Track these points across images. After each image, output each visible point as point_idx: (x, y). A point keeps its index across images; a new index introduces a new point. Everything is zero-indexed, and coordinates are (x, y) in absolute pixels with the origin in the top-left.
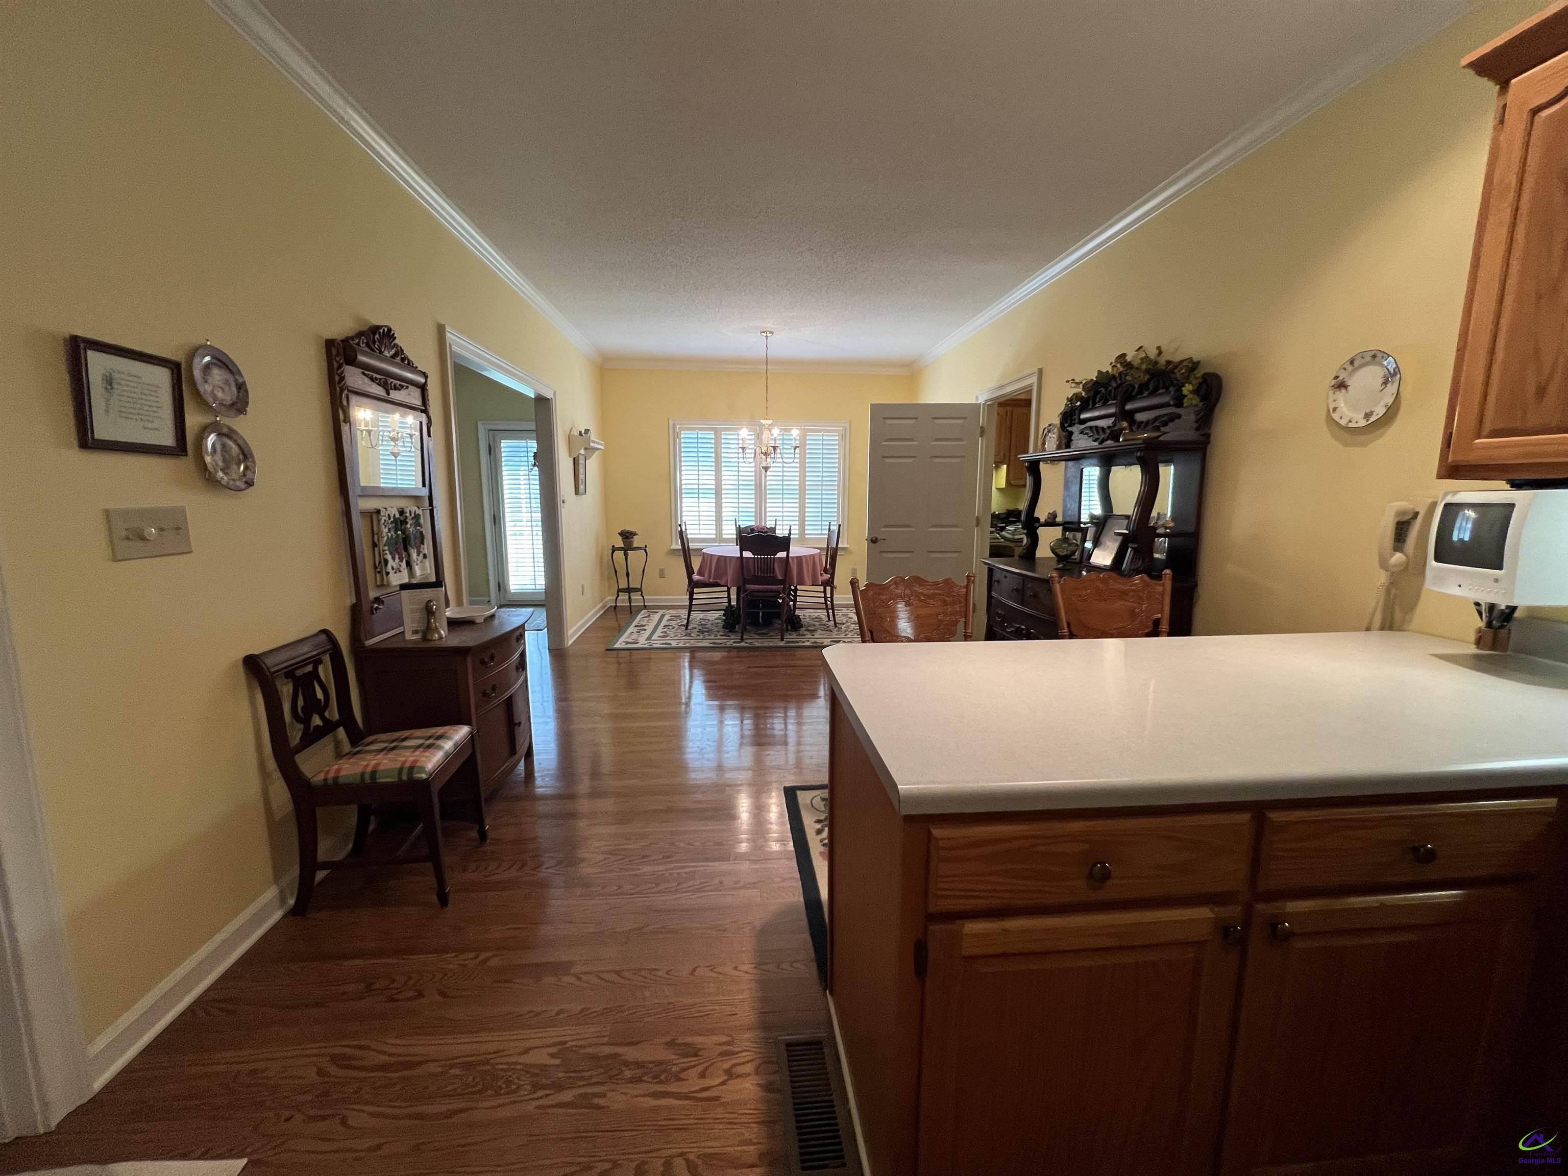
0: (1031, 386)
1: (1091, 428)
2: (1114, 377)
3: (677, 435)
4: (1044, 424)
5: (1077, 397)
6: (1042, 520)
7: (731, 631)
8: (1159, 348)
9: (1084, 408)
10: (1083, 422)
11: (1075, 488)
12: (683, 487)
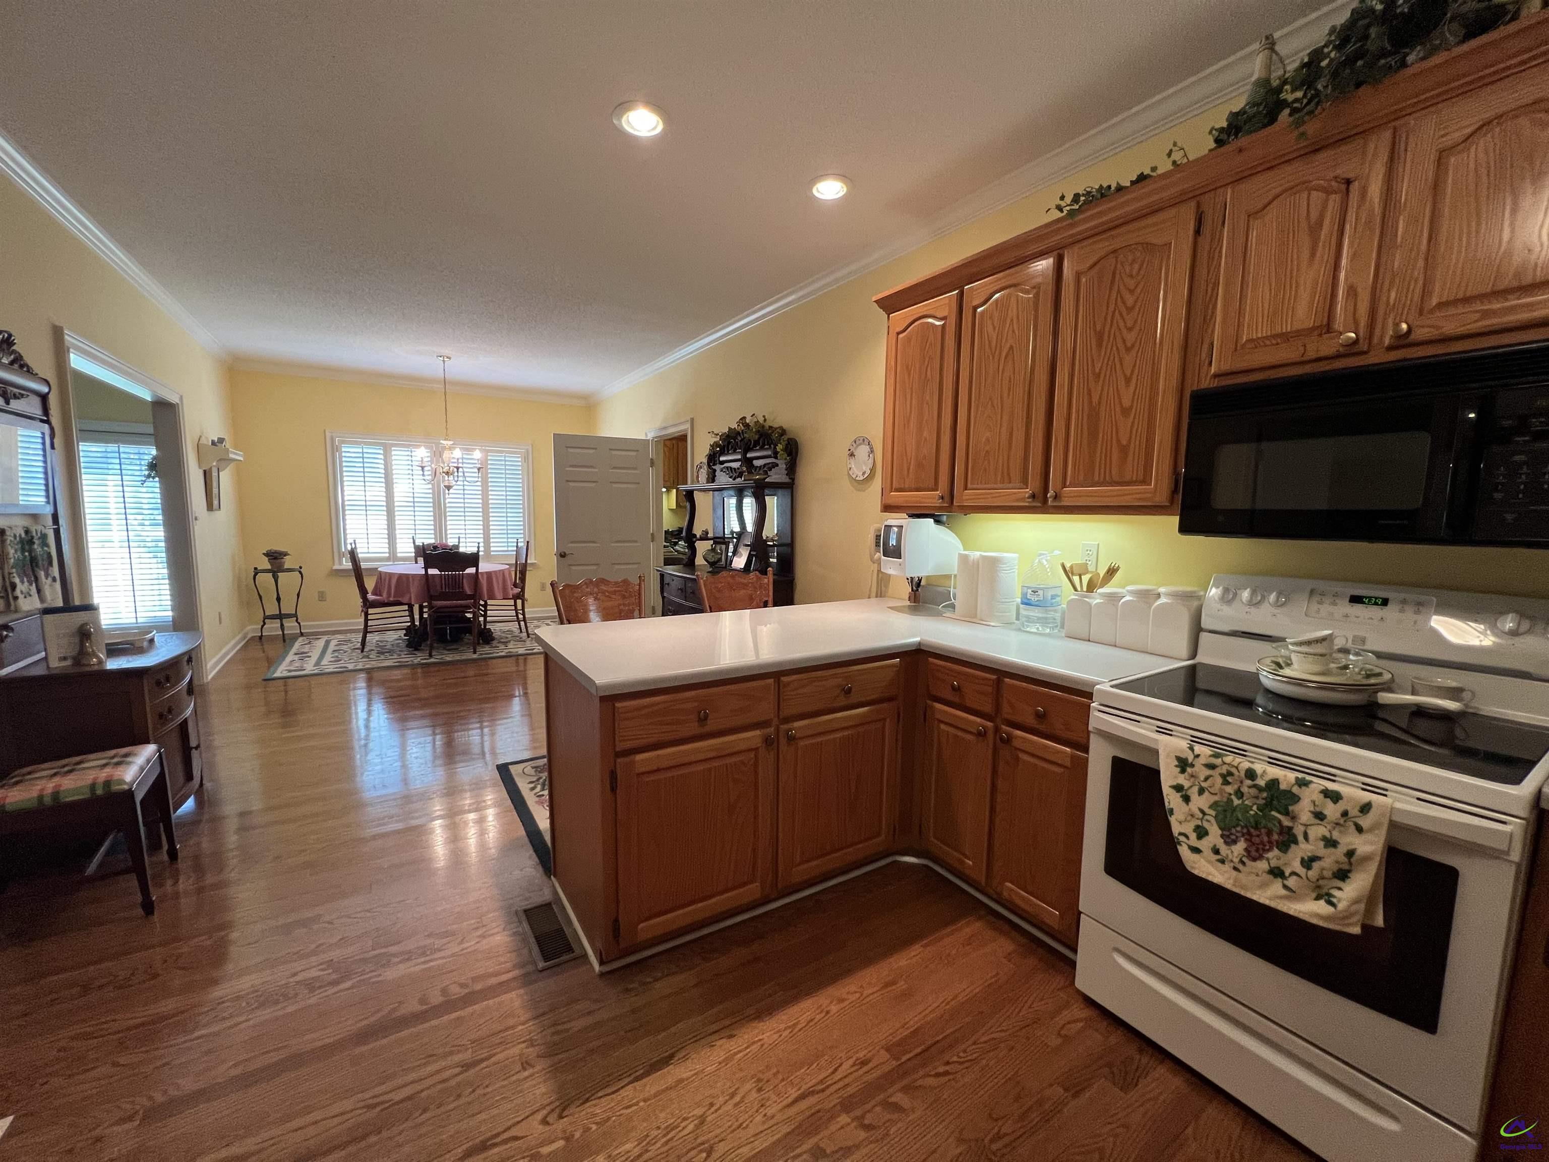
0: (686, 430)
1: (727, 468)
2: (738, 433)
3: (335, 449)
4: (697, 463)
5: (716, 444)
6: (698, 536)
7: (416, 649)
8: (764, 416)
9: (722, 453)
10: (722, 463)
11: (720, 512)
12: (346, 503)
